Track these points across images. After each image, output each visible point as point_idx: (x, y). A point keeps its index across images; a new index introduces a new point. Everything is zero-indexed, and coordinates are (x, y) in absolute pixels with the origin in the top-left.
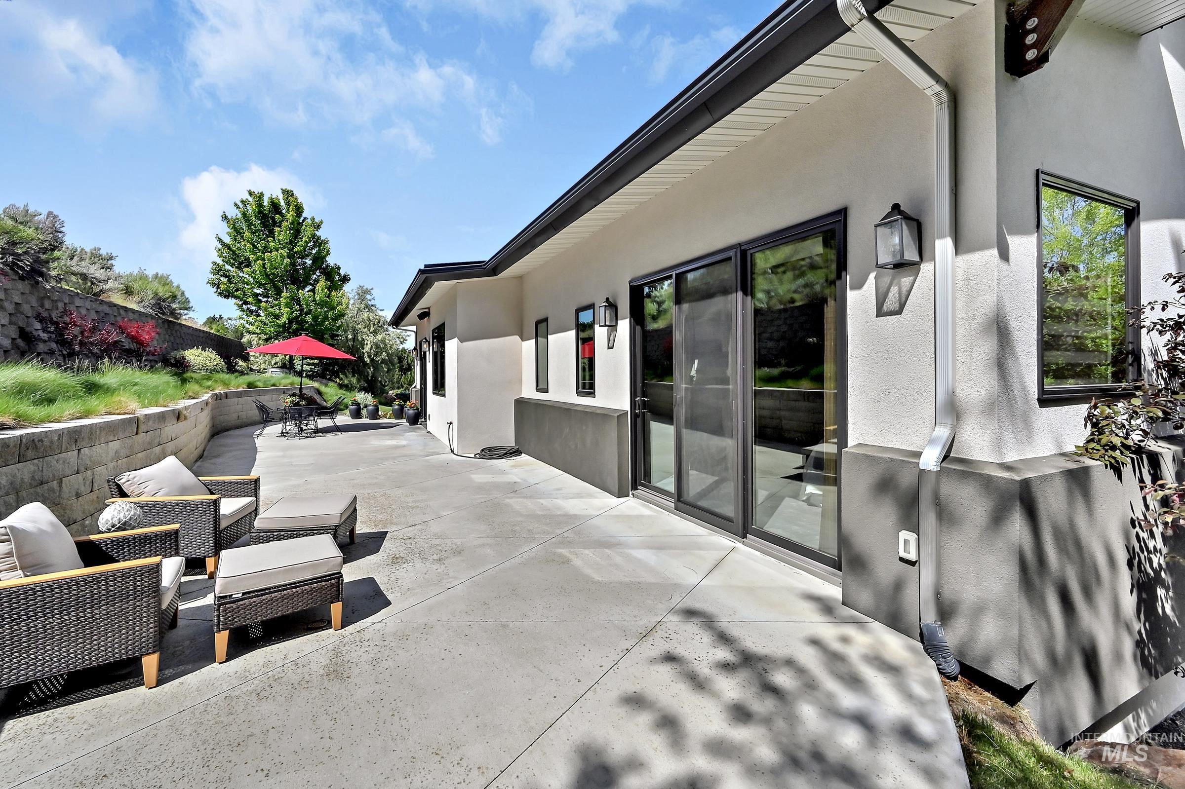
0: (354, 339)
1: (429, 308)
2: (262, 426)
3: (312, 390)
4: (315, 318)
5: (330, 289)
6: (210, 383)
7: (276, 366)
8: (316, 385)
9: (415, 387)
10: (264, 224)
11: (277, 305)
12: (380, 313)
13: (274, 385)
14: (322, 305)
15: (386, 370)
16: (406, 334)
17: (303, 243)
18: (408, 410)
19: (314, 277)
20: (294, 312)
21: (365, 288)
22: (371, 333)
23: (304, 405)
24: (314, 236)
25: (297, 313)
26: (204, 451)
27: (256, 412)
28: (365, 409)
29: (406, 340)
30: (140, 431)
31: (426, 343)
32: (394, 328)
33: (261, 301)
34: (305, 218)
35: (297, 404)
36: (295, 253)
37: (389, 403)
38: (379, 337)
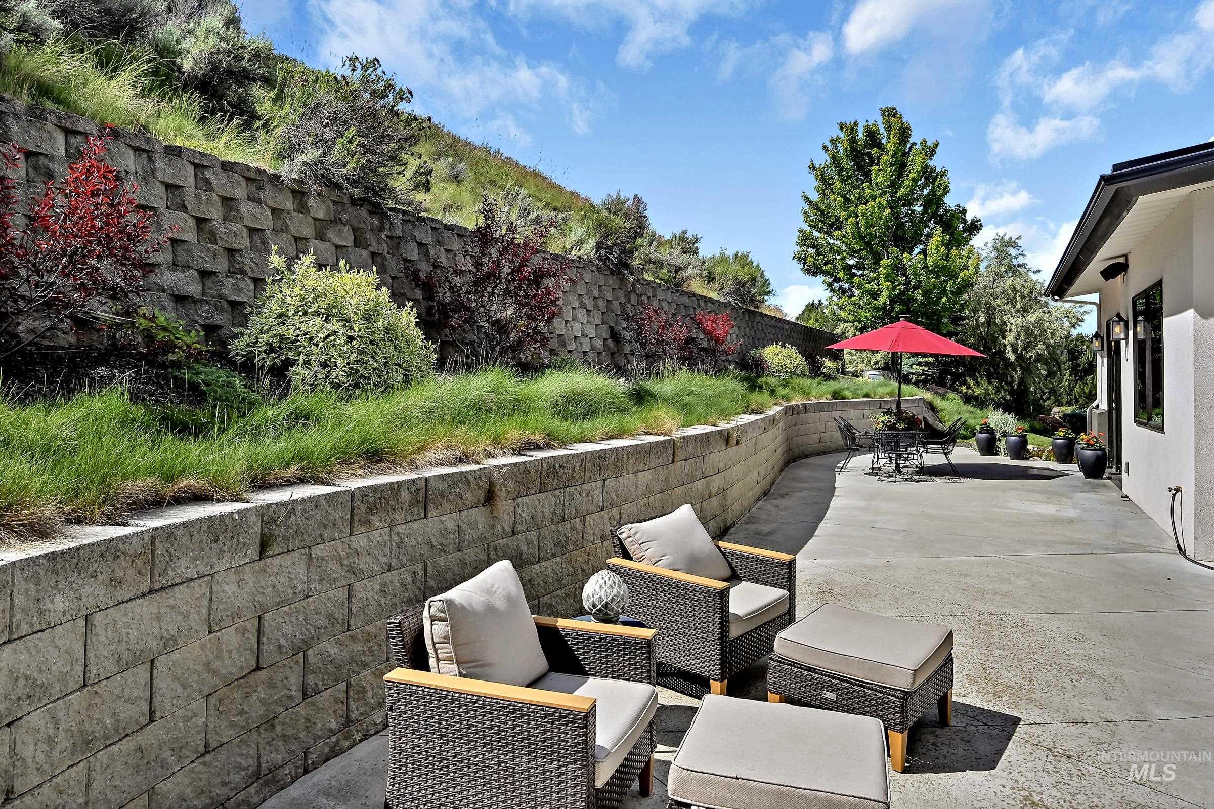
0: (990, 323)
1: (1126, 256)
2: (846, 454)
3: (921, 404)
4: (926, 293)
5: (949, 246)
6: (786, 391)
7: (877, 366)
8: (928, 396)
9: (1098, 406)
10: (859, 167)
11: (874, 279)
12: (1034, 277)
13: (867, 395)
14: (936, 272)
15: (1044, 372)
16: (1082, 310)
17: (909, 182)
18: (1082, 449)
19: (926, 230)
20: (896, 286)
21: (1006, 238)
22: (1018, 311)
23: (903, 430)
24: (925, 168)
25: (903, 288)
26: (772, 484)
27: (838, 434)
28: (1004, 439)
29: (1082, 321)
30: (676, 459)
31: (1118, 323)
32: (1056, 300)
33: (854, 275)
34: (914, 144)
35: (893, 427)
36: (899, 199)
37: (1048, 430)
38: (1032, 318)
